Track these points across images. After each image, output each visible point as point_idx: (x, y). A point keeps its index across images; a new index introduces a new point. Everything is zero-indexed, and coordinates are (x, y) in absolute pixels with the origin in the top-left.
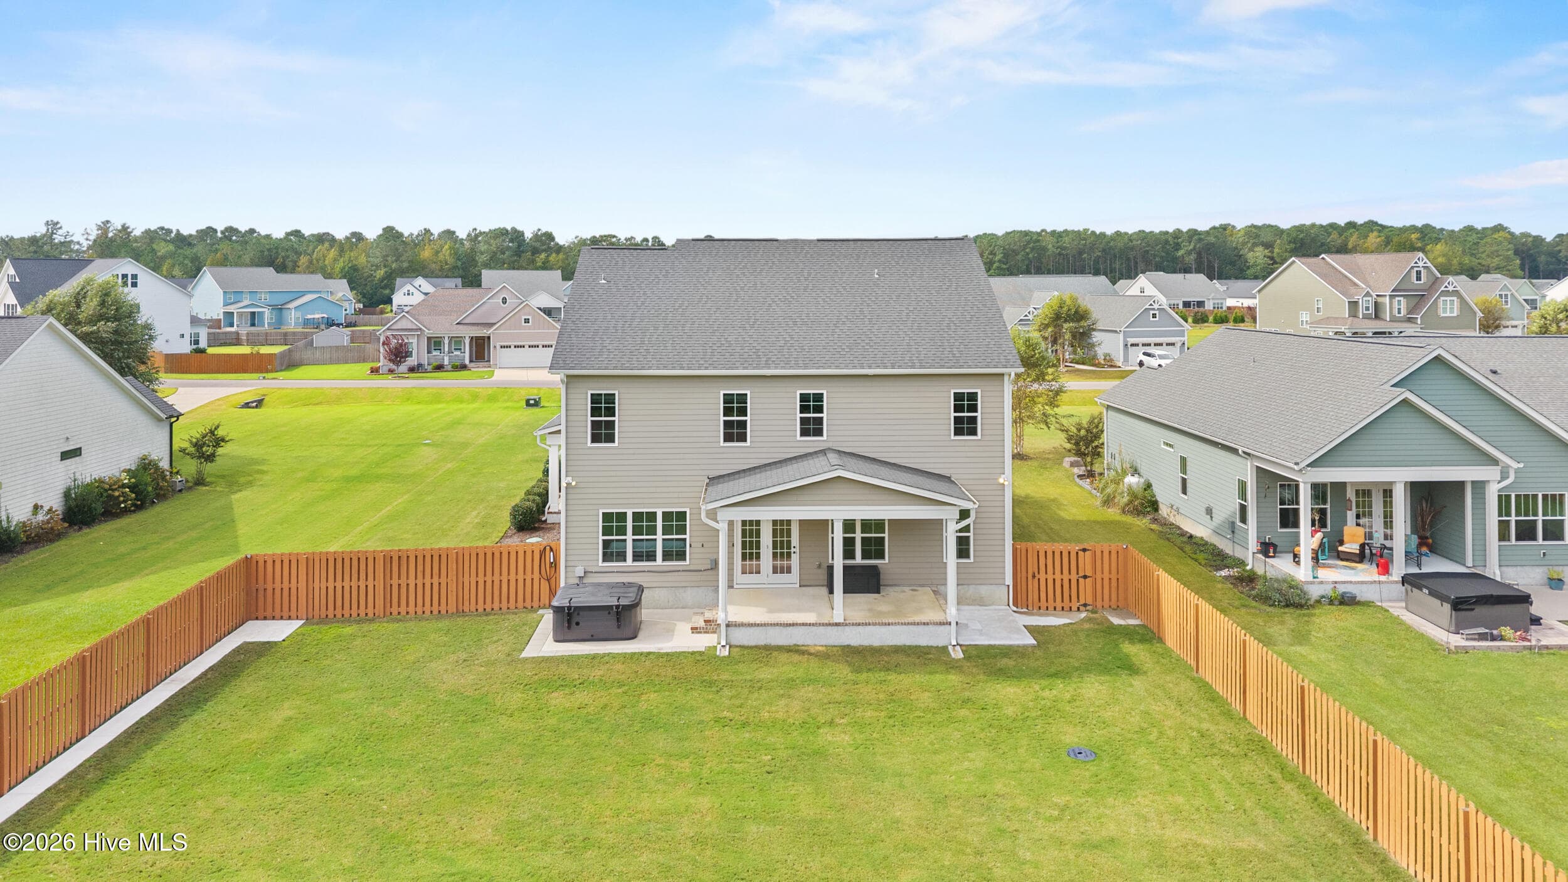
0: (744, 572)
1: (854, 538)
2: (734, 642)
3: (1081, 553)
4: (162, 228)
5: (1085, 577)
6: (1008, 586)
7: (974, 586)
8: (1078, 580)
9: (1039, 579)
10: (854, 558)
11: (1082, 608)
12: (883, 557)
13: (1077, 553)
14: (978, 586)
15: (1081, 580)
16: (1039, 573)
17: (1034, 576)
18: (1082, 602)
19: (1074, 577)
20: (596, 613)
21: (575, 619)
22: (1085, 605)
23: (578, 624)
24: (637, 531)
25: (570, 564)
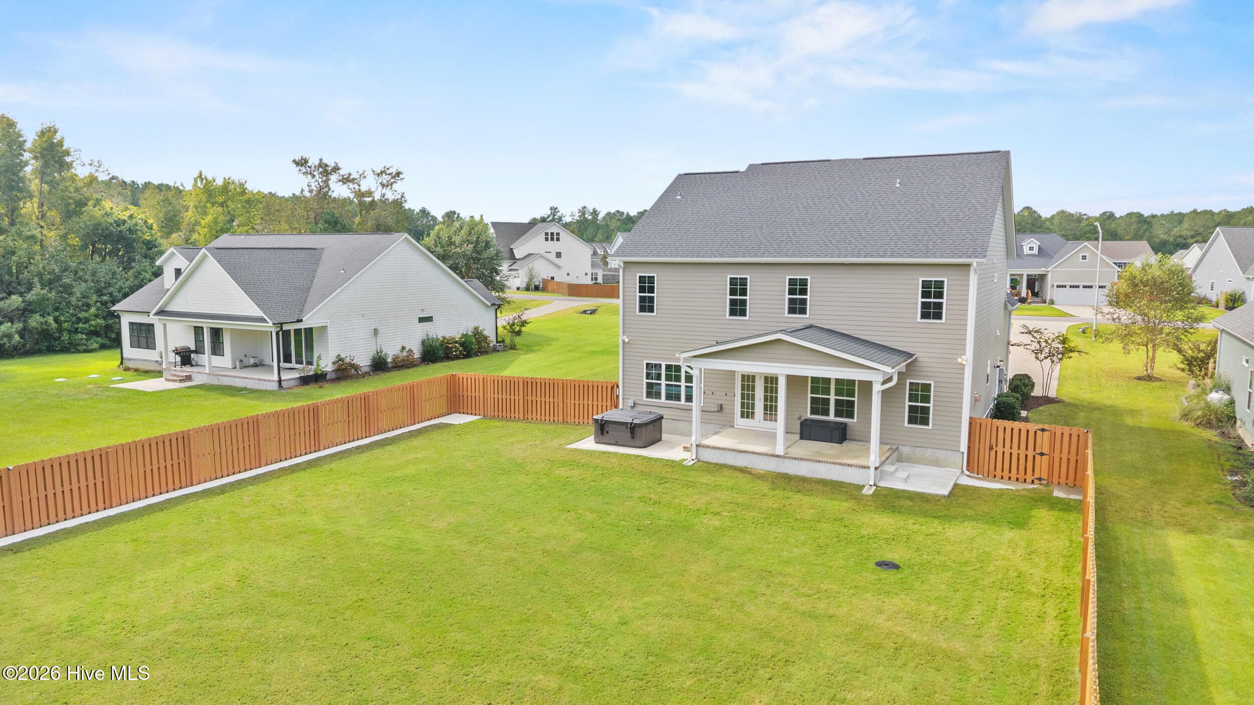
0: (742, 416)
1: (829, 399)
2: (702, 459)
3: (1039, 433)
4: (618, 212)
5: (1042, 454)
6: (963, 453)
7: (931, 449)
8: (1034, 456)
9: (996, 451)
10: (828, 414)
11: (1036, 481)
12: (853, 417)
13: (1036, 432)
14: (935, 450)
15: (1038, 457)
16: (996, 446)
17: (991, 448)
18: (1037, 475)
19: (1030, 453)
20: (617, 426)
21: (606, 429)
22: (1040, 479)
23: (607, 432)
24: (668, 378)
25: (625, 397)
